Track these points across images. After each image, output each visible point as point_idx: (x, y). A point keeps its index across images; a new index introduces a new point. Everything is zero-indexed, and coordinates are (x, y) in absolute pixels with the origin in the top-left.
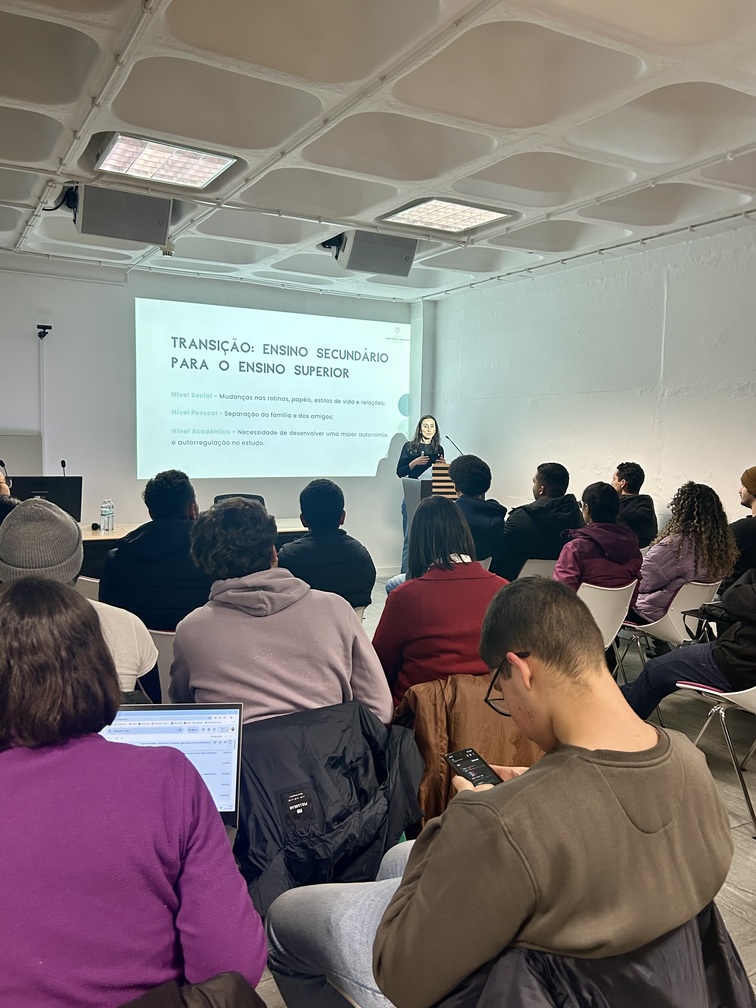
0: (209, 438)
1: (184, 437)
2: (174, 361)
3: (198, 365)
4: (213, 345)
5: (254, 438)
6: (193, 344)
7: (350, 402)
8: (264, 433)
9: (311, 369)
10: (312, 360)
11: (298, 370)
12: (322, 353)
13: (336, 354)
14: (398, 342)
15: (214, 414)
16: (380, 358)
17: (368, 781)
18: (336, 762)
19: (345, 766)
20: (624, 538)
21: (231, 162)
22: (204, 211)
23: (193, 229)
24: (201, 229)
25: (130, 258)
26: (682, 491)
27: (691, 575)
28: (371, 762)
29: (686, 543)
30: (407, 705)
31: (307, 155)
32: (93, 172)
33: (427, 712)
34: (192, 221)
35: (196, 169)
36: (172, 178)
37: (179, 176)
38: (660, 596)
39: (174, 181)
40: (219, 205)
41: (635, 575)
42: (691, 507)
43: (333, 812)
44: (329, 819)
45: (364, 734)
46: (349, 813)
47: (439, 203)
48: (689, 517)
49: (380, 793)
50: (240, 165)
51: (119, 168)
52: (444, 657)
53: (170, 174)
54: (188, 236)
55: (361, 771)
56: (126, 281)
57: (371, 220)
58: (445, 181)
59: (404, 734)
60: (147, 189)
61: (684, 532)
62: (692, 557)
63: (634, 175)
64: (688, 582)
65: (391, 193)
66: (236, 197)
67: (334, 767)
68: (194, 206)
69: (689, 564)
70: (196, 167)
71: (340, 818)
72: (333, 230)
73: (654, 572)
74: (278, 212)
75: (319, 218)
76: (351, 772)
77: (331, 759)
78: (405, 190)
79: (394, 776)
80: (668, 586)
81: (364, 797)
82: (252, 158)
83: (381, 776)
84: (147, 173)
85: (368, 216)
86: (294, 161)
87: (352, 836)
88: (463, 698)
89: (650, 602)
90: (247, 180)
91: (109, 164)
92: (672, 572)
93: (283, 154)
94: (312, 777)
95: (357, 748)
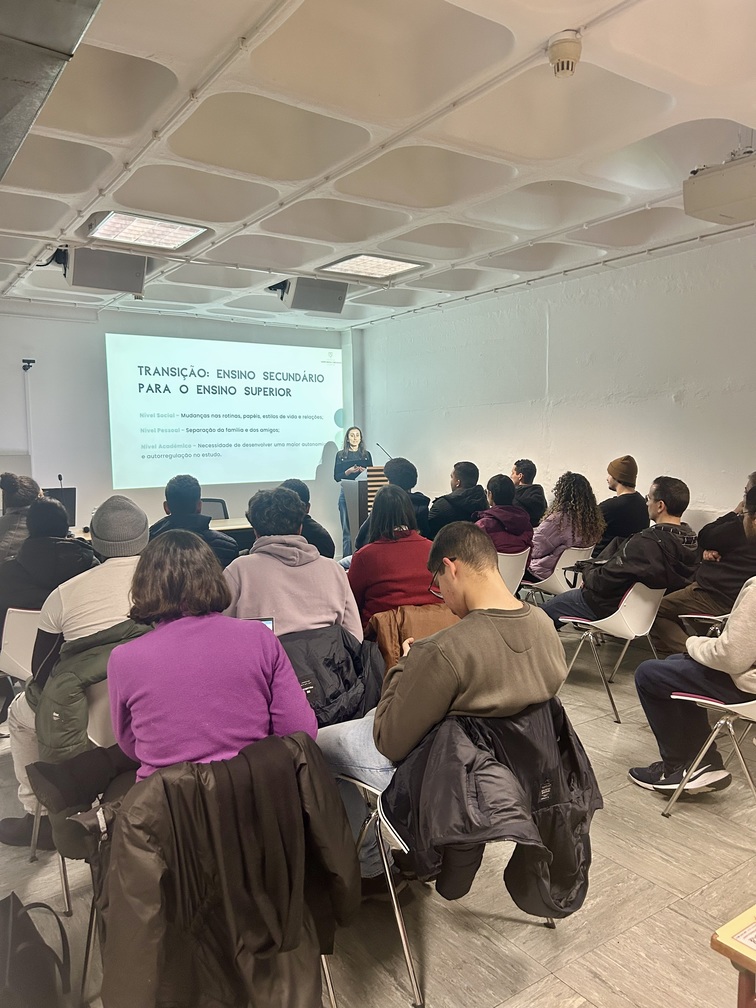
0: (173, 452)
1: (152, 452)
2: (141, 386)
3: (162, 390)
4: (172, 372)
5: (212, 451)
6: (156, 371)
7: (293, 417)
8: (221, 445)
9: (259, 390)
10: (258, 382)
11: (248, 391)
12: (267, 376)
13: (279, 376)
14: (330, 365)
15: (177, 431)
16: (317, 379)
17: (350, 675)
18: (329, 663)
19: (334, 666)
20: (519, 516)
21: (202, 231)
22: (172, 266)
23: (162, 278)
24: (167, 278)
25: (102, 300)
26: (562, 479)
27: (570, 542)
28: (351, 662)
29: (565, 518)
30: (371, 629)
31: (263, 227)
32: (86, 238)
33: (385, 630)
34: (162, 272)
35: (172, 235)
36: (150, 241)
37: (158, 240)
38: (548, 560)
39: (152, 244)
40: (188, 261)
41: (528, 544)
42: (569, 490)
43: (330, 692)
44: (328, 696)
45: (345, 646)
46: (339, 693)
47: (366, 257)
48: (568, 498)
49: (359, 681)
50: (209, 232)
51: (109, 235)
52: (395, 594)
53: (150, 239)
54: (157, 283)
55: (345, 669)
56: (97, 319)
57: (312, 271)
58: (372, 243)
59: (371, 646)
60: (129, 250)
61: (564, 510)
62: (570, 528)
63: (517, 238)
64: (568, 548)
65: (330, 251)
66: (203, 256)
67: (328, 665)
68: (166, 262)
69: (568, 534)
70: (172, 234)
71: (334, 696)
72: (279, 278)
73: (543, 542)
74: (236, 265)
75: (269, 270)
76: (338, 670)
77: (326, 660)
78: (340, 249)
79: (367, 670)
80: (553, 551)
81: (348, 685)
82: (219, 229)
83: (359, 671)
84: (130, 238)
85: (309, 268)
86: (254, 230)
87: (342, 708)
88: (409, 619)
89: (541, 564)
90: (213, 243)
91: (101, 232)
92: (556, 541)
93: (245, 225)
94: (315, 671)
95: (341, 655)
